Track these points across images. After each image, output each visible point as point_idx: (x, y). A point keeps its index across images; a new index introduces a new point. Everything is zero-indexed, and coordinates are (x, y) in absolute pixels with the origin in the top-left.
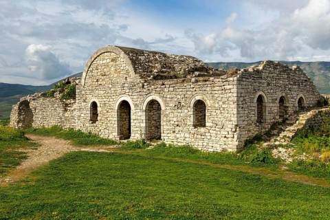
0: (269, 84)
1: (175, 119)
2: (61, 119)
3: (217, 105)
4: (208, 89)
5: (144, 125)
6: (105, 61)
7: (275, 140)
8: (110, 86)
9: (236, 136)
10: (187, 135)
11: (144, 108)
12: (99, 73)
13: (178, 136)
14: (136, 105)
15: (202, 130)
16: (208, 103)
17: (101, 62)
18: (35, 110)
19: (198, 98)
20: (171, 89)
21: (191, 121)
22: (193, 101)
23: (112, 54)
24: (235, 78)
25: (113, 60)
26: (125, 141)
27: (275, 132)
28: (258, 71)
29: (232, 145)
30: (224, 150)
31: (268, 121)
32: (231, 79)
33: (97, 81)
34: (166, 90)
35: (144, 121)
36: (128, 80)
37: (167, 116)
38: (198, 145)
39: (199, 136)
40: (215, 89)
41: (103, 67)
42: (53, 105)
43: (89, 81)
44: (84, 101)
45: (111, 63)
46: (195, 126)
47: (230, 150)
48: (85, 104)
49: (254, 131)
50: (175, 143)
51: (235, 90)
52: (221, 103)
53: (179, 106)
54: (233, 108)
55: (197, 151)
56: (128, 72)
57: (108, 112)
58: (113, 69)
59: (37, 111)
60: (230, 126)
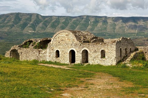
0: (123, 45)
1: (94, 56)
2: (38, 57)
3: (109, 52)
4: (106, 46)
5: (81, 58)
6: (63, 35)
7: (125, 62)
8: (66, 45)
9: (115, 61)
10: (98, 61)
11: (81, 52)
12: (60, 40)
13: (95, 61)
14: (78, 51)
15: (104, 59)
16: (106, 51)
17: (61, 36)
18: (22, 53)
19: (102, 49)
20: (92, 46)
21: (100, 56)
22: (101, 50)
23: (66, 33)
24: (115, 44)
25: (66, 35)
26: (73, 64)
27: (125, 59)
28: (120, 41)
29: (114, 63)
30: (112, 65)
31: (123, 56)
32: (114, 44)
33: (59, 42)
34: (90, 46)
35: (81, 57)
36: (74, 42)
37: (90, 55)
38: (102, 63)
39: (103, 61)
40: (109, 46)
41: (62, 38)
42: (32, 51)
43: (55, 42)
44: (52, 50)
45: (66, 36)
46: (101, 58)
47: (113, 65)
48: (53, 51)
49: (120, 59)
50: (94, 64)
51: (115, 47)
52: (110, 51)
53: (95, 51)
54: (114, 52)
55: (102, 66)
56: (74, 40)
57: (64, 54)
58: (66, 38)
59: (22, 54)
60: (113, 58)
